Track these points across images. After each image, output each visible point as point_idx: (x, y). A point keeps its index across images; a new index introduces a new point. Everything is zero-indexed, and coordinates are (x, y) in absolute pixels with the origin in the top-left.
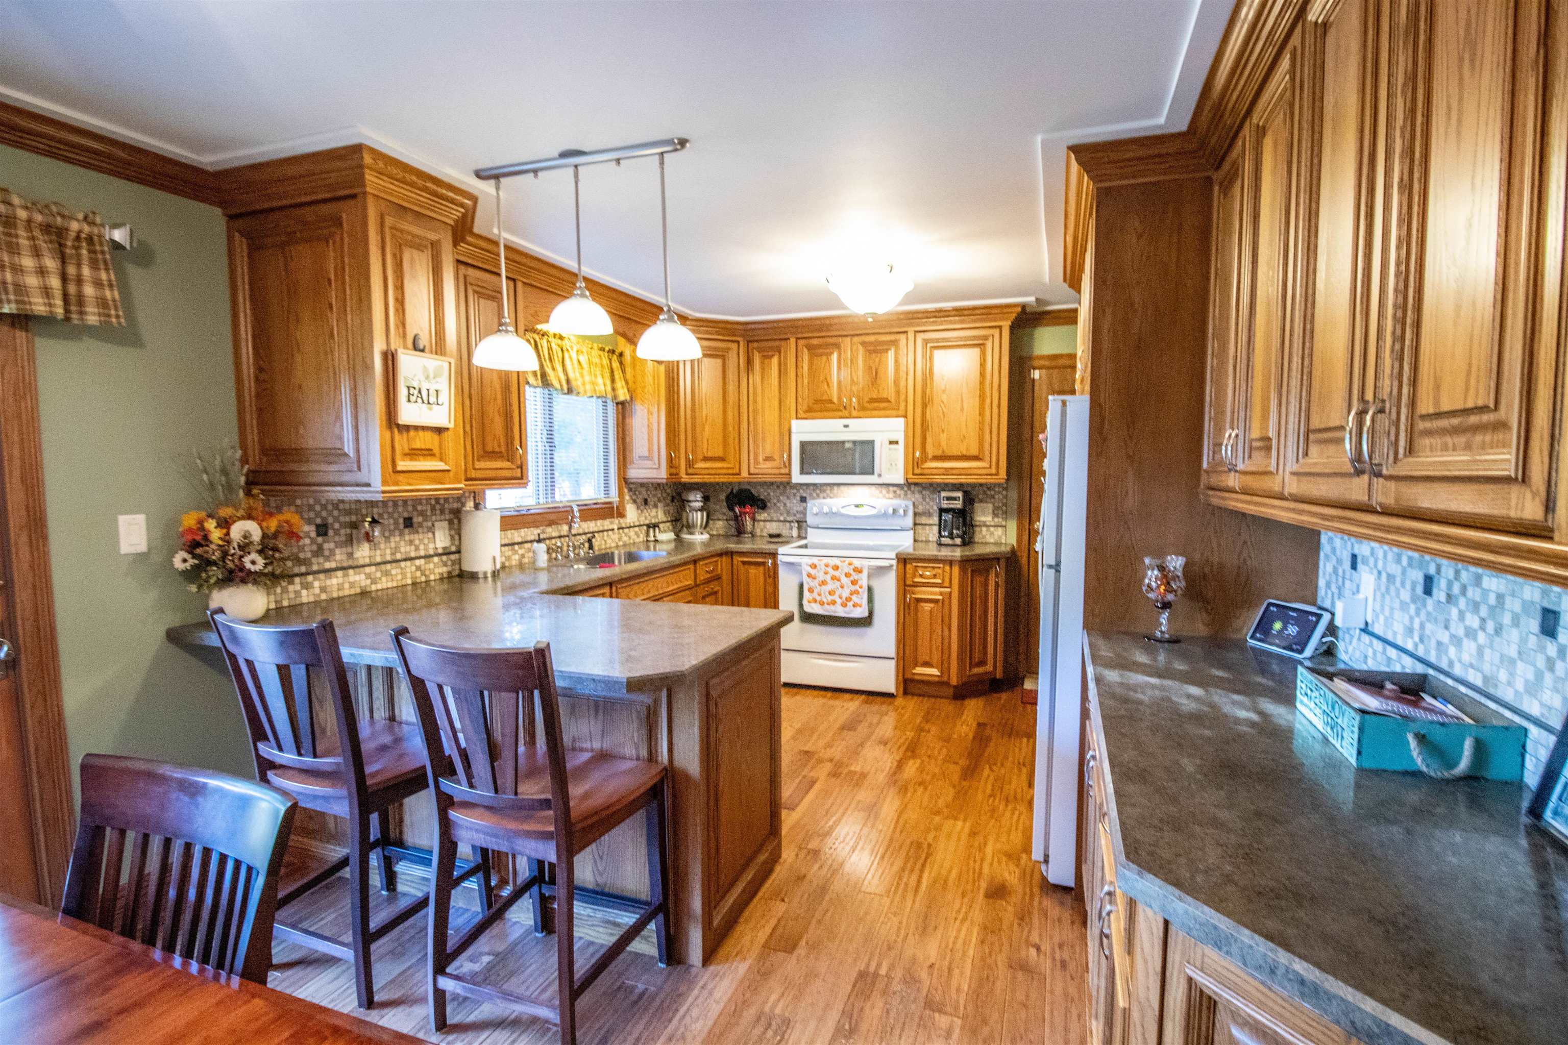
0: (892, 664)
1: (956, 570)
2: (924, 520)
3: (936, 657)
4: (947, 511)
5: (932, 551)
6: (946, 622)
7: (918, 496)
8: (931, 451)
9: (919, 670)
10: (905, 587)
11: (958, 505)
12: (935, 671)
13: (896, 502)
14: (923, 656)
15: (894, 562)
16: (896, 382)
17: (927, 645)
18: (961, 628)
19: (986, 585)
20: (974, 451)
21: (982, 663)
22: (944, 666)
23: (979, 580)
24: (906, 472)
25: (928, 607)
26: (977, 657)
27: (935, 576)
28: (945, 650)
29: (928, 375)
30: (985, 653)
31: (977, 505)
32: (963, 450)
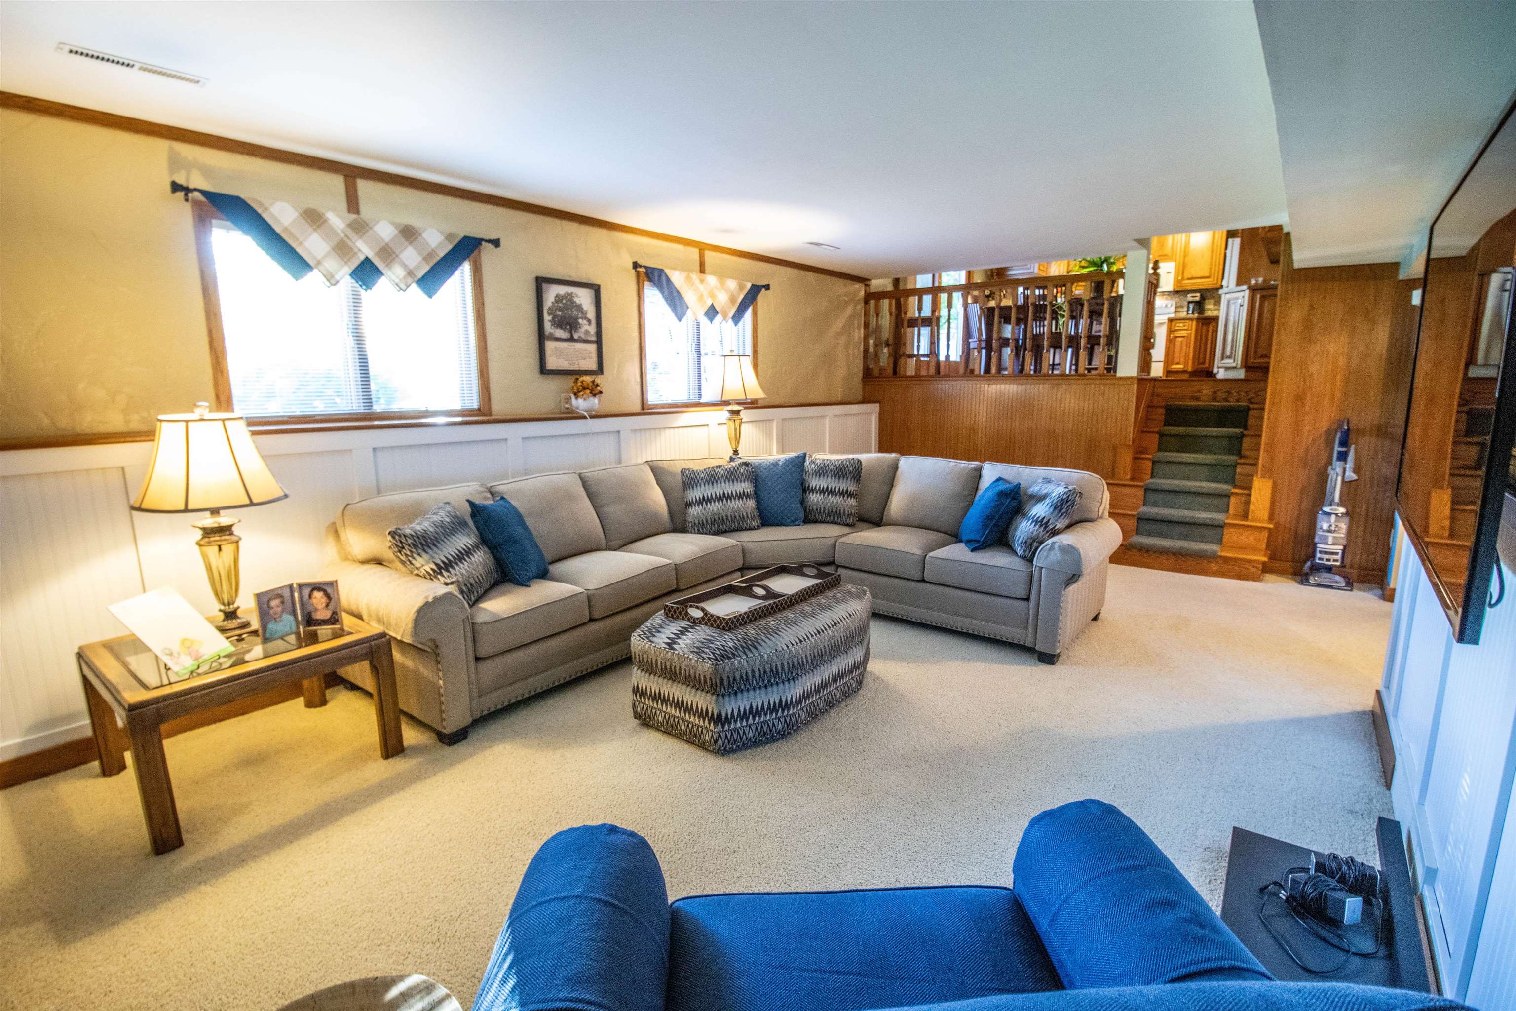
0: (1162, 364)
1: (1194, 323)
2: (1180, 309)
3: (1182, 360)
4: (1191, 302)
5: (1184, 315)
6: (1188, 345)
7: (1177, 299)
8: (1186, 276)
9: (1174, 366)
10: (1170, 331)
11: (1197, 299)
12: (1181, 366)
13: (1166, 302)
14: (1176, 360)
15: (1166, 321)
16: (1172, 248)
17: (1178, 355)
18: (1195, 347)
19: (1207, 331)
20: (1207, 274)
21: (1203, 363)
22: (1186, 363)
23: (1205, 328)
24: (1174, 285)
25: (1179, 339)
26: (1201, 360)
27: (1184, 326)
28: (1187, 356)
29: (1187, 244)
30: (1205, 357)
31: (1207, 301)
32: (1202, 275)
